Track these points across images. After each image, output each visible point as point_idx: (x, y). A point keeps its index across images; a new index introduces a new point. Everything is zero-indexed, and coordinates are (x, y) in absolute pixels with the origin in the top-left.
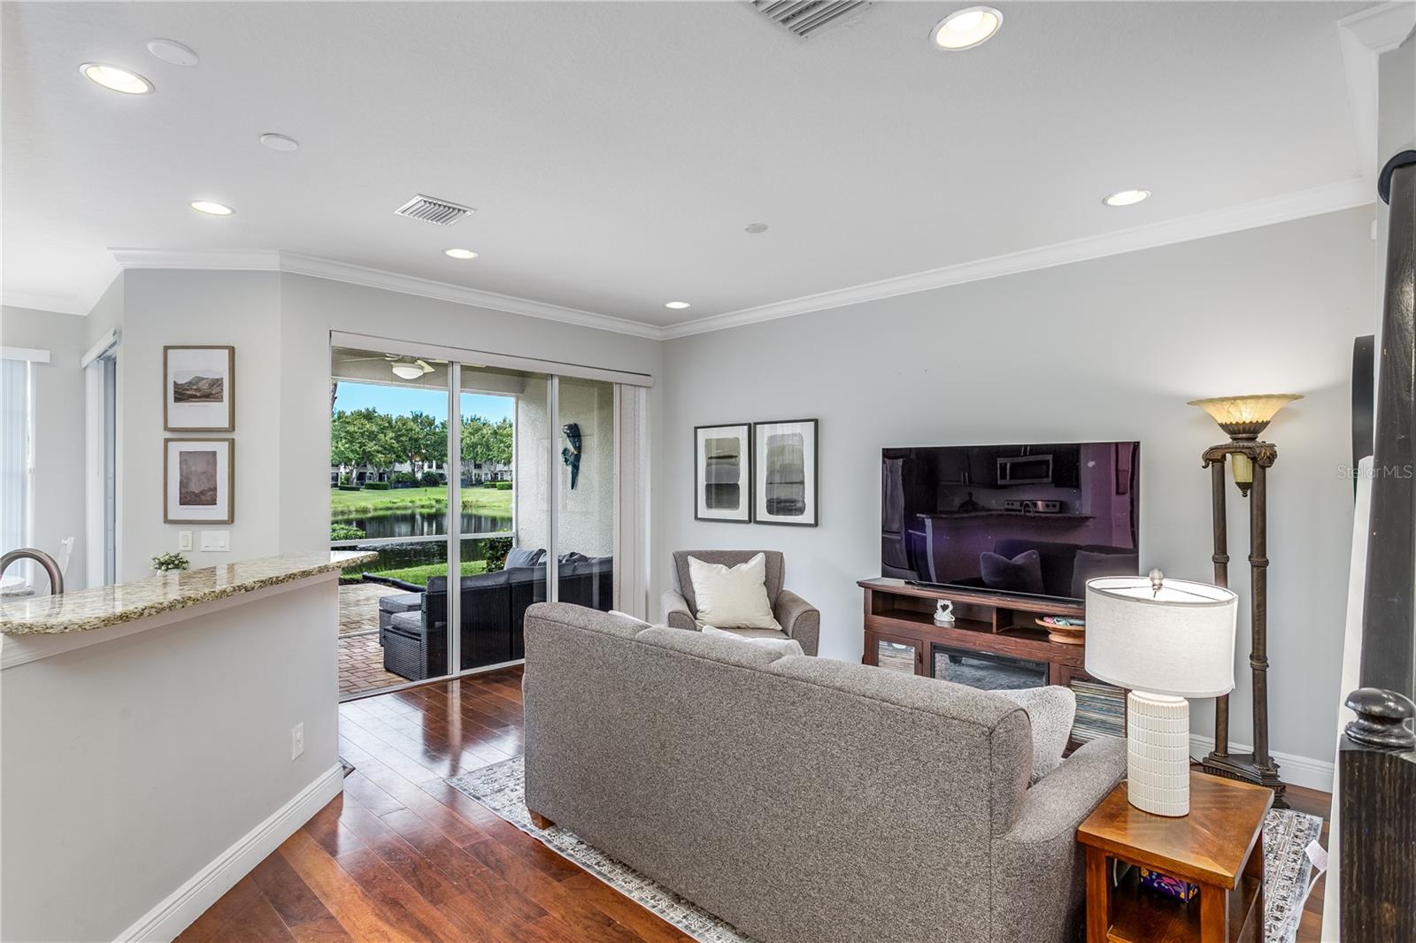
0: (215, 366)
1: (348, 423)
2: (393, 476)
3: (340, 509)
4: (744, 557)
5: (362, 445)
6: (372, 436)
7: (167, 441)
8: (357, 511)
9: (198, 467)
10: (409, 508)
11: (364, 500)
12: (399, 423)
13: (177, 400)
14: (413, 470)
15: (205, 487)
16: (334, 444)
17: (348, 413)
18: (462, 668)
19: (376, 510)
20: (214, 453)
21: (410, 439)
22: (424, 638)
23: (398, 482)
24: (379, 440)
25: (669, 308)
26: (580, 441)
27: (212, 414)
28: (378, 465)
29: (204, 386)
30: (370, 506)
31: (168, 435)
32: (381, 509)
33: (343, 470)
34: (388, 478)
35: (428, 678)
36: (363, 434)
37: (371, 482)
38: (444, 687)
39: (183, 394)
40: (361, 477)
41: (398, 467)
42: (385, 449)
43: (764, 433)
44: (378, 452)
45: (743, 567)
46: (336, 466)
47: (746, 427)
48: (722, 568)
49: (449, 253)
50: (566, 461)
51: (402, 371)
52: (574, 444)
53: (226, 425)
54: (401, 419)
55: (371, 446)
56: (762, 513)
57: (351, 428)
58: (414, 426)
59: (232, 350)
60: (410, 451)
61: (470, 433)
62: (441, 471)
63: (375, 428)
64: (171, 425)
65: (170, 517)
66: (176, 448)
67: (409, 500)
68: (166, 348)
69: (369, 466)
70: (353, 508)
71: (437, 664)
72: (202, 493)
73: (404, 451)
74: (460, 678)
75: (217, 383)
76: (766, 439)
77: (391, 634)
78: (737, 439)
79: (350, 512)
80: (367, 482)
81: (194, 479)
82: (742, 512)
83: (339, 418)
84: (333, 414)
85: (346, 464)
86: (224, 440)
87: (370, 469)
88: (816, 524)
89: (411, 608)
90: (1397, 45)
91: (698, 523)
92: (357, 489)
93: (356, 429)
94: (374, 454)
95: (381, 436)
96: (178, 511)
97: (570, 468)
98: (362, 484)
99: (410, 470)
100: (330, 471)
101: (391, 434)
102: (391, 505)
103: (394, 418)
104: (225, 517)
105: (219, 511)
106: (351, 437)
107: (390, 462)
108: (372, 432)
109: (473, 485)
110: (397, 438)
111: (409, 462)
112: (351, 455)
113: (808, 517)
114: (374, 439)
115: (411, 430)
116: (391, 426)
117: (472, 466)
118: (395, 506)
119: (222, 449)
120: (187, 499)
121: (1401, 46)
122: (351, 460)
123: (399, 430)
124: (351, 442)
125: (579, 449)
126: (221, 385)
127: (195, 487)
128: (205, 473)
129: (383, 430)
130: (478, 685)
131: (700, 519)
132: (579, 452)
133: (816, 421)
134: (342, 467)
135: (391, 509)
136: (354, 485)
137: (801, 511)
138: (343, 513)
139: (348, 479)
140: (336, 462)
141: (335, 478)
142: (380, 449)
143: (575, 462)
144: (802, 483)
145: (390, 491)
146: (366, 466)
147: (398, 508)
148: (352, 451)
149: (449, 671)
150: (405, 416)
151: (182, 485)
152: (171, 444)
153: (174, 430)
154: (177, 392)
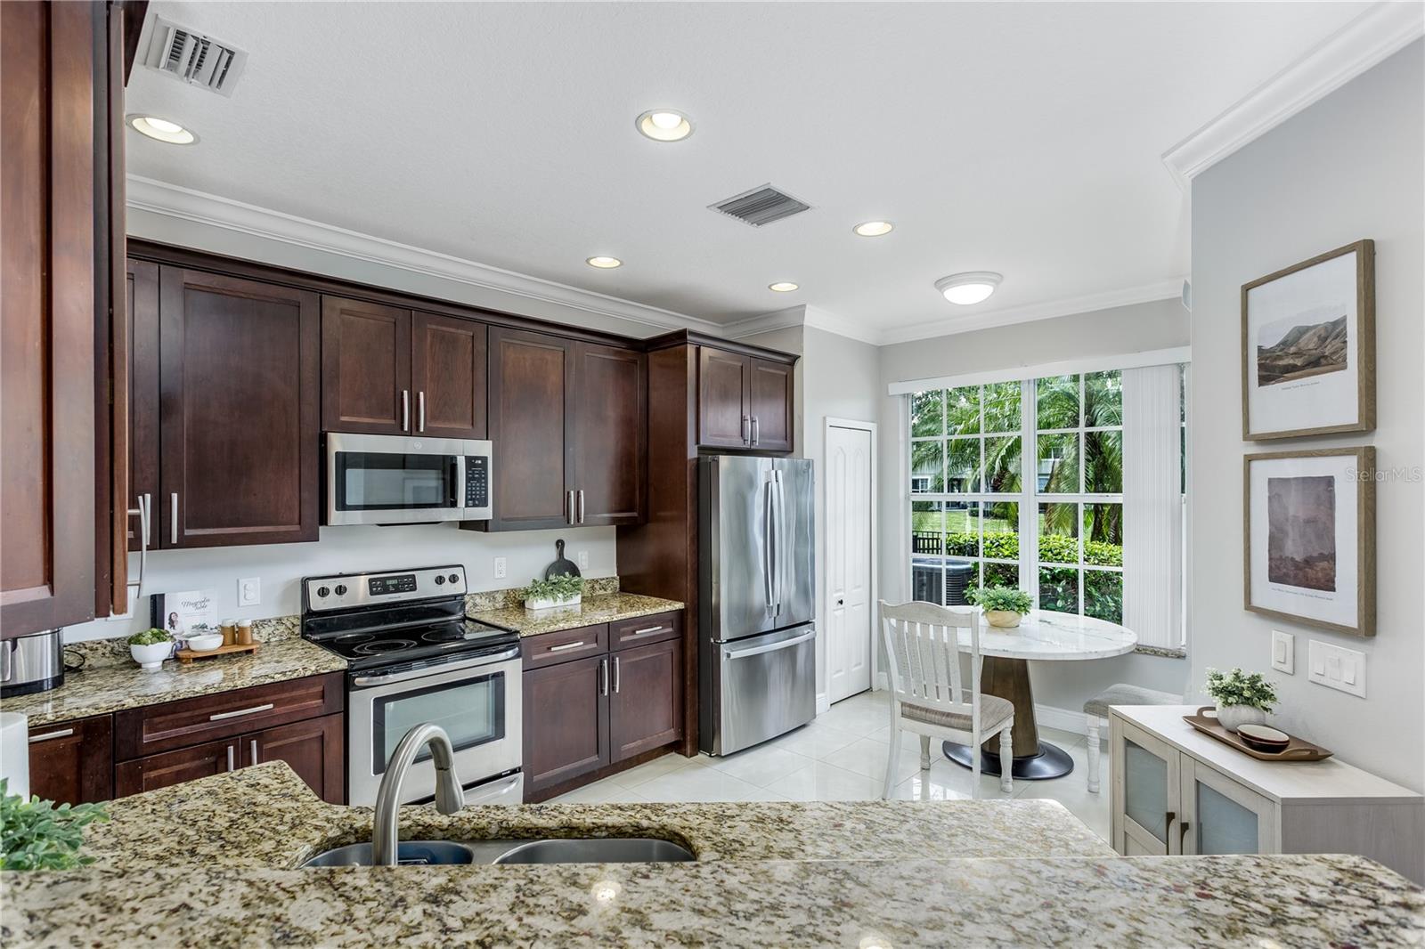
7: (1249, 460)
9: (1302, 507)
13: (1264, 380)
15: (1316, 549)
20: (1329, 481)
27: (1326, 399)
29: (1309, 342)
31: (1253, 449)
39: (1274, 368)
59: (1367, 250)
64: (1256, 429)
65: (1255, 603)
66: (1265, 471)
68: (1247, 288)
72: (1308, 562)
75: (1336, 330)
81: (1293, 534)
96: (1272, 595)
105: (1343, 606)
119: (1344, 471)
120: (1283, 572)
126: (1343, 332)
127: (1294, 549)
128: (1312, 520)
151: (1275, 542)
152: (1255, 464)
153: (1263, 440)
154: (1261, 366)
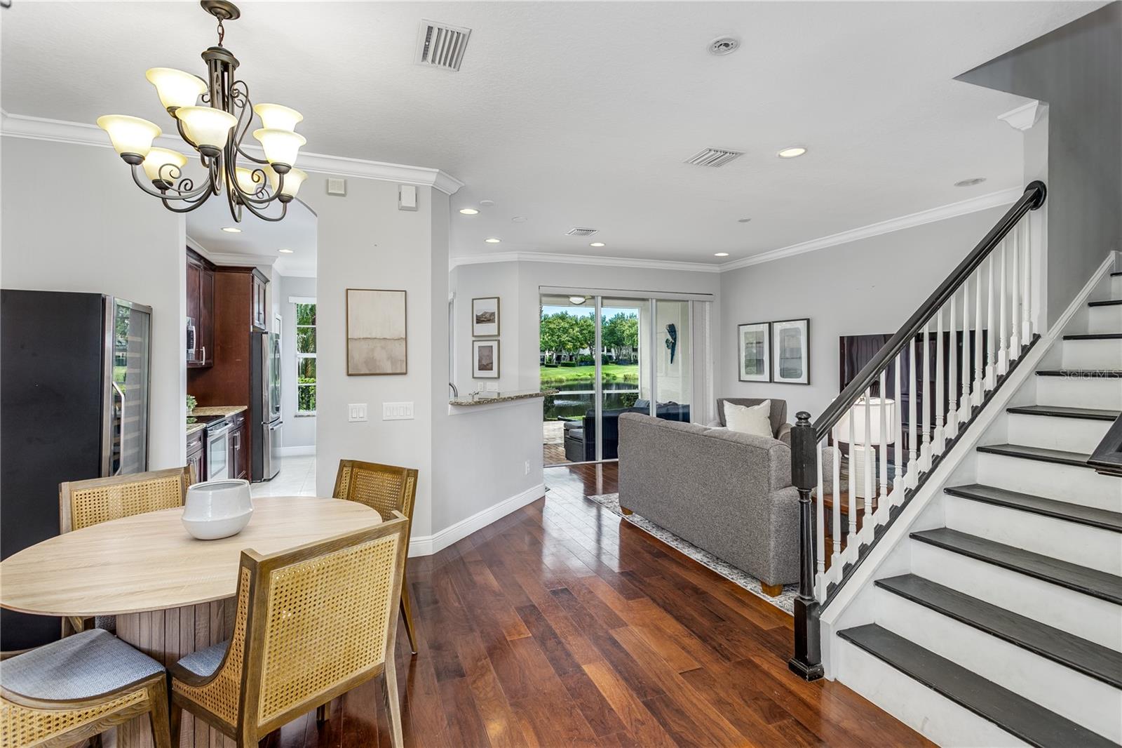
0: (491, 307)
1: (550, 322)
2: (579, 358)
3: (546, 380)
4: (758, 402)
5: (559, 336)
6: (565, 331)
7: (473, 341)
8: (556, 381)
9: (486, 353)
10: (589, 380)
11: (560, 374)
12: (582, 321)
13: (477, 323)
14: (591, 353)
15: (488, 362)
16: (542, 336)
17: (550, 316)
18: (603, 459)
19: (567, 380)
20: (492, 347)
21: (589, 332)
22: (584, 441)
23: (582, 361)
24: (570, 333)
25: (716, 256)
26: (675, 334)
27: (489, 329)
28: (569, 350)
29: (488, 316)
30: (564, 378)
31: (474, 339)
32: (571, 380)
33: (547, 354)
34: (576, 359)
35: (587, 461)
36: (559, 329)
37: (565, 362)
38: (594, 466)
39: (480, 320)
40: (558, 358)
41: (582, 351)
42: (573, 339)
43: (777, 328)
44: (569, 341)
45: (756, 407)
46: (542, 351)
47: (767, 324)
48: (743, 408)
49: (592, 245)
50: (668, 347)
51: (574, 300)
52: (672, 336)
53: (496, 334)
54: (583, 317)
55: (564, 338)
56: (777, 377)
57: (552, 326)
58: (592, 323)
59: (498, 298)
60: (589, 340)
61: (629, 326)
62: (610, 354)
63: (567, 325)
64: (475, 334)
65: (475, 376)
66: (477, 344)
67: (589, 374)
68: (473, 300)
69: (563, 351)
70: (553, 379)
71: (591, 455)
72: (487, 365)
73: (586, 340)
74: (602, 463)
75: (493, 314)
76: (779, 332)
77: (569, 440)
78: (763, 332)
79: (552, 382)
80: (562, 361)
81: (484, 358)
82: (766, 377)
83: (545, 319)
84: (541, 317)
85: (549, 350)
86: (496, 340)
87: (564, 353)
88: (809, 383)
89: (579, 427)
90: (1031, 126)
91: (740, 382)
92: (556, 367)
93: (555, 326)
94: (567, 342)
95: (571, 330)
96: (479, 373)
97: (670, 351)
98: (559, 363)
99: (589, 353)
100: (538, 355)
101: (577, 329)
102: (577, 377)
103: (579, 318)
104: (496, 376)
105: (494, 373)
106: (552, 334)
107: (577, 348)
108: (565, 328)
109: (631, 364)
110: (581, 332)
111: (588, 348)
112: (552, 344)
113: (804, 379)
114: (566, 333)
115: (590, 325)
116: (577, 323)
117: (631, 350)
118: (580, 378)
119: (495, 344)
120: (482, 368)
121: (1033, 126)
122: (552, 347)
123: (582, 326)
124: (552, 335)
125: (675, 339)
126: (494, 315)
127: (484, 362)
128: (488, 356)
129: (572, 326)
130: (611, 467)
131: (742, 381)
132: (675, 341)
133: (808, 320)
134: (547, 352)
135: (577, 380)
136: (554, 364)
137: (799, 376)
138: (547, 382)
139: (550, 360)
140: (543, 349)
141: (543, 359)
142: (570, 339)
143: (672, 346)
144: (800, 358)
145: (577, 368)
146: (561, 351)
147: (581, 380)
148: (553, 341)
149: (596, 458)
150: (586, 316)
151: (480, 361)
152: (475, 343)
153: (476, 336)
154: (477, 319)
